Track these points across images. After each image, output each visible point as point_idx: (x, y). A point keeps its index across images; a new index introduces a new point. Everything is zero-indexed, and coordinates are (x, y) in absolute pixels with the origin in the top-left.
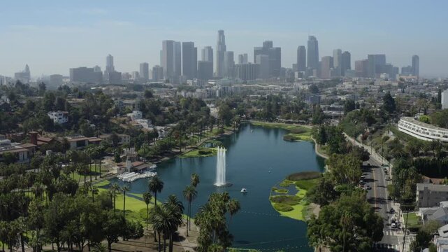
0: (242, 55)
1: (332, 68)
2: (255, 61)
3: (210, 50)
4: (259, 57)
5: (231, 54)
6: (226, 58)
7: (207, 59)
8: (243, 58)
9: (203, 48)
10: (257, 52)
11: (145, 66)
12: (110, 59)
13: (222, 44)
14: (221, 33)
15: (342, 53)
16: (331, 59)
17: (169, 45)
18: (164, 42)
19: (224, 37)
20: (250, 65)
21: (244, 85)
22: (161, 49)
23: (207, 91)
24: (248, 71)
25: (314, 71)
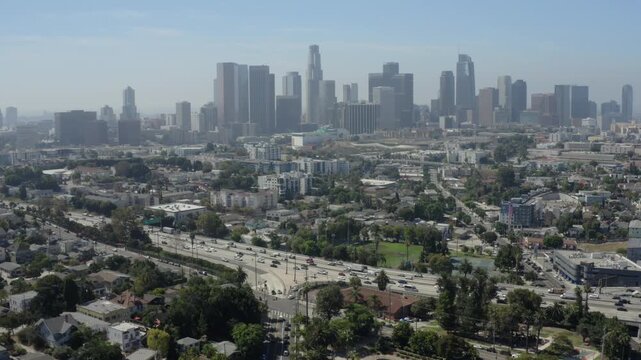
0: (348, 86)
1: (497, 108)
2: (371, 100)
3: (297, 78)
4: (377, 90)
5: (331, 85)
6: (322, 92)
7: (291, 93)
8: (350, 90)
9: (285, 74)
10: (374, 81)
11: (185, 107)
12: (129, 94)
13: (315, 68)
14: (314, 49)
15: (513, 82)
16: (495, 92)
17: (228, 69)
18: (218, 64)
19: (318, 57)
20: (363, 107)
21: (354, 144)
22: (215, 76)
23: (281, 181)
24: (361, 118)
25: (469, 113)
